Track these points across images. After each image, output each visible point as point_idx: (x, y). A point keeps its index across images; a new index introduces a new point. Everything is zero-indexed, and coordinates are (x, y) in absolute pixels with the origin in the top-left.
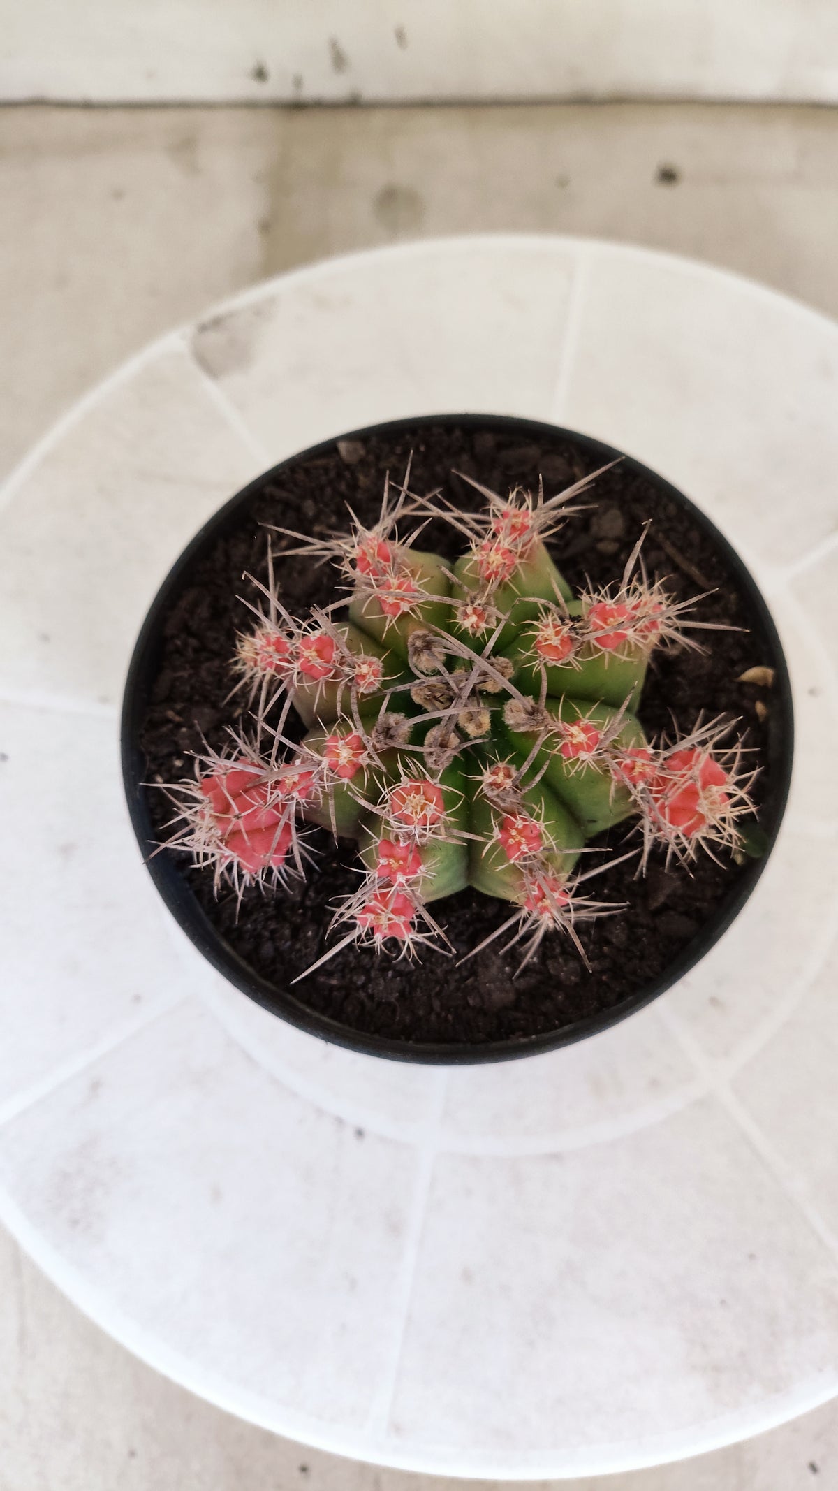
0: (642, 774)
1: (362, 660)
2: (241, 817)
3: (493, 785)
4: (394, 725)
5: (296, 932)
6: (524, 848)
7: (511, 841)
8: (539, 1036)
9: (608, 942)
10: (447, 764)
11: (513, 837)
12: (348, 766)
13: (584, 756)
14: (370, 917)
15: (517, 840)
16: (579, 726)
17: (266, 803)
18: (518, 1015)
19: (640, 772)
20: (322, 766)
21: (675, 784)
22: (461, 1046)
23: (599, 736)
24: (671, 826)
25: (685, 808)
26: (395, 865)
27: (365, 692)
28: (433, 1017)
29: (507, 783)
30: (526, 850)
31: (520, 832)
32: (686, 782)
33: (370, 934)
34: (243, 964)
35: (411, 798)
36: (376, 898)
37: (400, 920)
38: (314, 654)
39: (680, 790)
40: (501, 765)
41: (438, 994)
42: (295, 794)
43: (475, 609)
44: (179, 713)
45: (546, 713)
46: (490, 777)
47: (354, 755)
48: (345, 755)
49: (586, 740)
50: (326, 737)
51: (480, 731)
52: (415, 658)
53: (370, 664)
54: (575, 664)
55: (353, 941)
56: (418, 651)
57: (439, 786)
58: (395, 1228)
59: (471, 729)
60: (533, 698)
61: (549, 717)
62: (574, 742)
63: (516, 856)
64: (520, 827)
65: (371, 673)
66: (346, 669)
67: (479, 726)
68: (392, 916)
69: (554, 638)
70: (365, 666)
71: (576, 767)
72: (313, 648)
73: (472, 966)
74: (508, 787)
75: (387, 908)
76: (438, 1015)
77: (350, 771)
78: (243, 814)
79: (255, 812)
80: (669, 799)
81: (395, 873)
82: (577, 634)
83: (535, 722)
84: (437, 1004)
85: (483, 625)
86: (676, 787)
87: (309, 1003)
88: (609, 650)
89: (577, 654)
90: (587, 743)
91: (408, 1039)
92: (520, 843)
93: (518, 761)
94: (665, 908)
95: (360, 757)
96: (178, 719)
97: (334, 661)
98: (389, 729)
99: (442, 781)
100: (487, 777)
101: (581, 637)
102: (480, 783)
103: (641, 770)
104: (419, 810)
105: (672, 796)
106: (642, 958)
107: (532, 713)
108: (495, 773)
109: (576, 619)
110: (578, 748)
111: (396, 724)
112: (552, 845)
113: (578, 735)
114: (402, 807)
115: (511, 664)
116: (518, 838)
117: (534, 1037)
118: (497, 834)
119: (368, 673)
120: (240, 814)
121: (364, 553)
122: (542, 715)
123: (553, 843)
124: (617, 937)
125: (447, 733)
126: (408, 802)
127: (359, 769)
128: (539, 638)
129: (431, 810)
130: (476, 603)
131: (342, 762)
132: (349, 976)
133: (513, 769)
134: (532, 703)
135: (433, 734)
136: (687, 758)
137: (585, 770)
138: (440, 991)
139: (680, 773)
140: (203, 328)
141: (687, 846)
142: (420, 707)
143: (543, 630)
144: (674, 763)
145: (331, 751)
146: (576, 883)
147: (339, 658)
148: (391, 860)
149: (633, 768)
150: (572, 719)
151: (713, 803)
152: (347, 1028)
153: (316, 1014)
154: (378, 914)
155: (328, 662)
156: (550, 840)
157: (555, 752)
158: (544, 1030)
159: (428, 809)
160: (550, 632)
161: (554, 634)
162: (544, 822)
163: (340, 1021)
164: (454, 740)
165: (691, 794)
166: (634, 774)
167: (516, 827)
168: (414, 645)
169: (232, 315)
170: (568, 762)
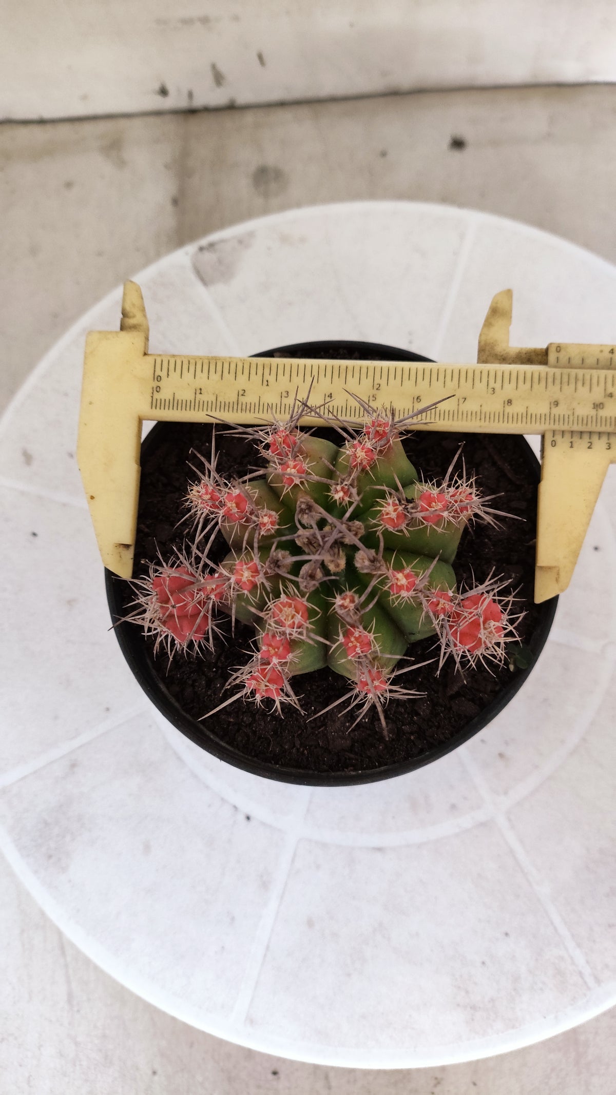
0: (444, 609)
1: (265, 513)
2: (176, 607)
3: (342, 606)
4: (281, 559)
5: (210, 682)
6: (358, 650)
7: (350, 645)
8: (364, 771)
9: (417, 714)
10: (312, 589)
11: (352, 642)
12: (247, 583)
13: (404, 594)
14: (254, 682)
15: (354, 644)
16: (403, 574)
17: (193, 599)
18: (352, 756)
19: (442, 608)
20: (231, 581)
21: (465, 617)
22: (311, 772)
23: (416, 582)
24: (460, 645)
25: (470, 634)
26: (272, 652)
27: (265, 535)
28: (294, 750)
29: (351, 607)
30: (359, 652)
31: (357, 639)
32: (472, 617)
33: (253, 693)
34: (173, 700)
35: (286, 609)
36: (258, 671)
37: (273, 687)
38: (234, 505)
39: (467, 623)
40: (348, 593)
41: (299, 736)
42: (213, 597)
43: (342, 489)
44: (148, 527)
45: (383, 562)
46: (340, 601)
47: (252, 576)
48: (246, 575)
49: (406, 584)
50: (236, 561)
51: (337, 569)
52: (300, 516)
53: (270, 516)
54: (405, 531)
55: (242, 697)
56: (302, 511)
57: (306, 603)
58: (265, 885)
59: (332, 567)
60: (375, 551)
61: (384, 565)
62: (399, 584)
63: (352, 655)
64: (357, 636)
65: (269, 522)
66: (254, 518)
67: (338, 566)
68: (268, 684)
69: (392, 513)
70: (266, 517)
71: (399, 600)
72: (234, 501)
73: (324, 719)
74: (351, 609)
75: (265, 679)
76: (298, 750)
77: (248, 586)
78: (177, 606)
79: (185, 605)
80: (461, 627)
81: (272, 656)
82: (408, 512)
83: (374, 568)
84: (298, 743)
85: (347, 499)
86: (466, 620)
87: (213, 731)
88: (430, 524)
89: (408, 525)
90: (407, 586)
91: (276, 763)
92: (356, 647)
93: (360, 592)
94: (458, 695)
95: (256, 578)
96: (146, 530)
97: (247, 512)
98: (278, 561)
99: (308, 600)
100: (338, 601)
101: (410, 515)
102: (334, 604)
103: (443, 607)
104: (290, 618)
105: (463, 625)
106: (438, 727)
107: (373, 561)
108: (344, 599)
109: (409, 501)
110: (400, 588)
111: (283, 558)
112: (377, 650)
113: (401, 579)
114: (279, 615)
115: (363, 527)
116: (355, 643)
117: (360, 772)
118: (341, 639)
119: (268, 523)
120: (175, 605)
121: (275, 441)
122: (380, 563)
123: (378, 649)
124: (424, 711)
125: (315, 569)
126: (283, 611)
127: (255, 586)
128: (383, 512)
129: (298, 618)
130: (344, 484)
131: (244, 579)
132: (241, 717)
133: (356, 597)
134: (374, 554)
135: (305, 569)
136: (476, 601)
137: (404, 602)
138: (301, 734)
139: (469, 610)
140: (201, 249)
141: (470, 659)
142: (300, 548)
143: (386, 507)
144: (467, 603)
145: (237, 572)
146: (393, 676)
147: (250, 510)
148: (270, 648)
149: (438, 605)
150: (399, 568)
151: (490, 633)
152: (237, 751)
153: (217, 740)
154: (258, 681)
155: (242, 512)
156: (377, 647)
157: (386, 588)
158: (368, 768)
159: (296, 618)
160: (390, 509)
161: (393, 510)
162: (373, 634)
163: (232, 746)
164: (319, 574)
165: (475, 625)
166: (438, 609)
167: (354, 635)
168: (300, 507)
169: (223, 241)
170: (394, 597)
